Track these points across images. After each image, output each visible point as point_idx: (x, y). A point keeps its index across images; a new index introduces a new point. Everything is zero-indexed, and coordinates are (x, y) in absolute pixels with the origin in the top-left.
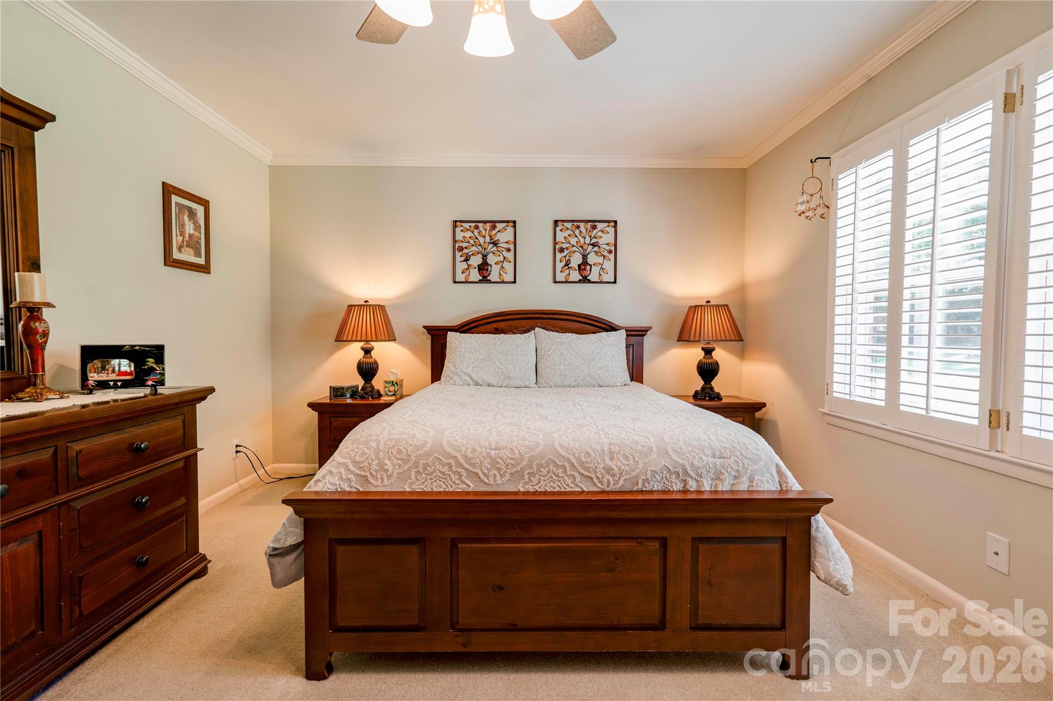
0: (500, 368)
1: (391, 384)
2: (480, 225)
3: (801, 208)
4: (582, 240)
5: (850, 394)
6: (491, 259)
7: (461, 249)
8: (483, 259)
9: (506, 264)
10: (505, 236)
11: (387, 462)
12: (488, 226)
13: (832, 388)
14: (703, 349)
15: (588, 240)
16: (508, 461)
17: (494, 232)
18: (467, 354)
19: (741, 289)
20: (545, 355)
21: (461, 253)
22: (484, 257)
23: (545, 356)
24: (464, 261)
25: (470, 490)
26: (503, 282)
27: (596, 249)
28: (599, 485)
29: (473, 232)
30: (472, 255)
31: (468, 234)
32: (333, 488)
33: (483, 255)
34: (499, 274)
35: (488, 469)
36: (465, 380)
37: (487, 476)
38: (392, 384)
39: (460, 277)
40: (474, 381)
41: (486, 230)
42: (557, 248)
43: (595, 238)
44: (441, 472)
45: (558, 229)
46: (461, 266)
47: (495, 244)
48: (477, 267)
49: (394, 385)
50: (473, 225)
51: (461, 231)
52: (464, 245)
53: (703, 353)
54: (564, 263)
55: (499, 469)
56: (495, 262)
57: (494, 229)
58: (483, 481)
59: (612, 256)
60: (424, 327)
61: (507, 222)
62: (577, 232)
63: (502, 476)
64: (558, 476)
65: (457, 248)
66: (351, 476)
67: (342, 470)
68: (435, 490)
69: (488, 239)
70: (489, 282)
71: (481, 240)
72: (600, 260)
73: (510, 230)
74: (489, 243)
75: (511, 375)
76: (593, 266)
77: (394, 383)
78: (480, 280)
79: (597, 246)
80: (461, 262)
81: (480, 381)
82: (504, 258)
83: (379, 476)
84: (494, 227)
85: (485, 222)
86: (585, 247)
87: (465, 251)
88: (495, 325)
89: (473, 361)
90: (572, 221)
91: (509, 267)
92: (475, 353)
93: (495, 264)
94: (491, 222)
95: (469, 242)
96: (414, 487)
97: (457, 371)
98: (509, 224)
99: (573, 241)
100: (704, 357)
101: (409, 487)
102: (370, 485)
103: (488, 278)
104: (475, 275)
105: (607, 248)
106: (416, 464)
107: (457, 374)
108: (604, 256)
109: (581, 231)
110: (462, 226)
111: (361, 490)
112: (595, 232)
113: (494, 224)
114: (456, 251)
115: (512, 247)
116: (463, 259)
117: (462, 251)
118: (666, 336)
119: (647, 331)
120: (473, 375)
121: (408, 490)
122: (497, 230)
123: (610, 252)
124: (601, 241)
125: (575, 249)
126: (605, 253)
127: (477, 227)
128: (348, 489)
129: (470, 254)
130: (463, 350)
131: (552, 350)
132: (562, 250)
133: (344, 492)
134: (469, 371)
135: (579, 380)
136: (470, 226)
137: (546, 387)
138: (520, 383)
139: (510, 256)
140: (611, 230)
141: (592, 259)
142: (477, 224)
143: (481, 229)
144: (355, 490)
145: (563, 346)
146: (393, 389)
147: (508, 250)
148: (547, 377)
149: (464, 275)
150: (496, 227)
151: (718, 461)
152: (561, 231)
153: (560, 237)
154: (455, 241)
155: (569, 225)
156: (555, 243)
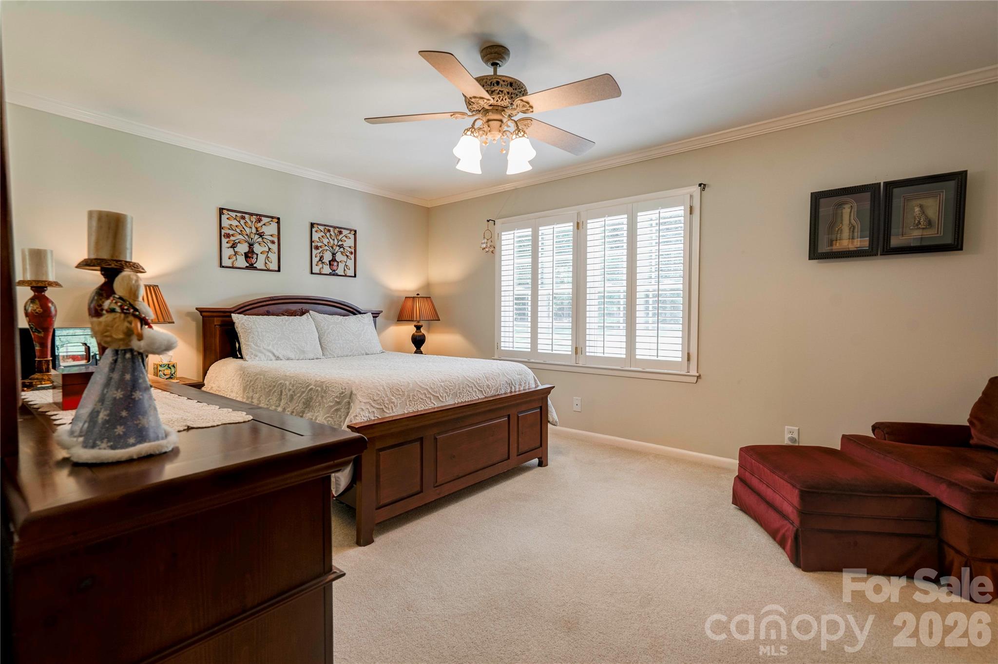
0: (295, 344)
1: (166, 367)
2: (247, 216)
3: (484, 246)
4: (332, 241)
5: (513, 347)
6: (257, 249)
7: (228, 236)
8: (250, 247)
9: (270, 255)
10: (270, 230)
11: (393, 398)
12: (254, 218)
13: (500, 345)
14: (415, 326)
15: (336, 241)
16: (450, 387)
17: (259, 225)
18: (264, 334)
19: (428, 286)
20: (325, 332)
21: (228, 239)
22: (251, 245)
23: (326, 334)
24: (231, 247)
25: (435, 406)
26: (268, 270)
27: (342, 250)
28: (485, 395)
29: (239, 222)
30: (239, 242)
31: (235, 223)
32: (366, 419)
33: (249, 243)
34: (264, 262)
35: (442, 393)
36: (269, 356)
37: (442, 397)
38: (168, 367)
39: (226, 262)
40: (275, 356)
41: (252, 222)
42: (313, 246)
43: (341, 241)
44: (421, 399)
45: (314, 230)
46: (227, 252)
47: (261, 235)
48: (243, 254)
49: (170, 368)
50: (239, 215)
51: (228, 219)
52: (231, 232)
53: (415, 329)
54: (318, 258)
55: (447, 393)
56: (261, 251)
57: (260, 222)
58: (441, 401)
59: (352, 256)
60: (197, 309)
61: (272, 218)
62: (328, 234)
63: (448, 396)
64: (470, 392)
65: (223, 235)
66: (374, 410)
67: (368, 407)
68: (419, 410)
69: (254, 230)
70: (255, 268)
71: (248, 230)
72: (345, 258)
73: (274, 225)
74: (255, 234)
75: (305, 349)
76: (340, 263)
77: (170, 366)
78: (247, 267)
79: (342, 247)
80: (228, 248)
81: (281, 356)
82: (269, 249)
83: (390, 407)
84: (260, 221)
85: (251, 214)
86: (334, 248)
87: (232, 238)
88: (266, 308)
89: (271, 339)
90: (325, 225)
91: (273, 257)
92: (271, 333)
93: (261, 253)
94: (257, 215)
95: (236, 230)
96: (409, 410)
97: (260, 348)
98: (274, 220)
99: (325, 241)
100: (416, 332)
101: (407, 411)
102: (385, 414)
103: (255, 265)
104: (241, 262)
105: (349, 250)
106: (409, 396)
107: (261, 352)
108: (347, 256)
109: (331, 235)
110: (229, 214)
111: (380, 417)
112: (341, 236)
113: (259, 217)
114: (223, 237)
115: (276, 240)
116: (229, 245)
117: (229, 238)
118: (387, 318)
119: (379, 314)
120: (275, 351)
121: (406, 412)
122: (262, 223)
123: (351, 253)
124: (345, 244)
125: (327, 248)
126: (348, 254)
127: (243, 218)
128: (373, 418)
129: (237, 241)
130: (259, 330)
131: (330, 329)
132: (317, 248)
133: (371, 420)
134: (270, 347)
135: (353, 351)
136: (236, 215)
137: (330, 358)
138: (312, 356)
139: (274, 247)
140: (352, 236)
141: (339, 257)
142: (244, 215)
143: (247, 220)
144: (376, 418)
145: (337, 326)
146: (170, 372)
147: (273, 242)
148: (330, 350)
149: (231, 261)
150: (262, 221)
151: (519, 376)
152: (316, 232)
153: (315, 237)
154: (221, 228)
155: (322, 228)
156: (312, 242)
